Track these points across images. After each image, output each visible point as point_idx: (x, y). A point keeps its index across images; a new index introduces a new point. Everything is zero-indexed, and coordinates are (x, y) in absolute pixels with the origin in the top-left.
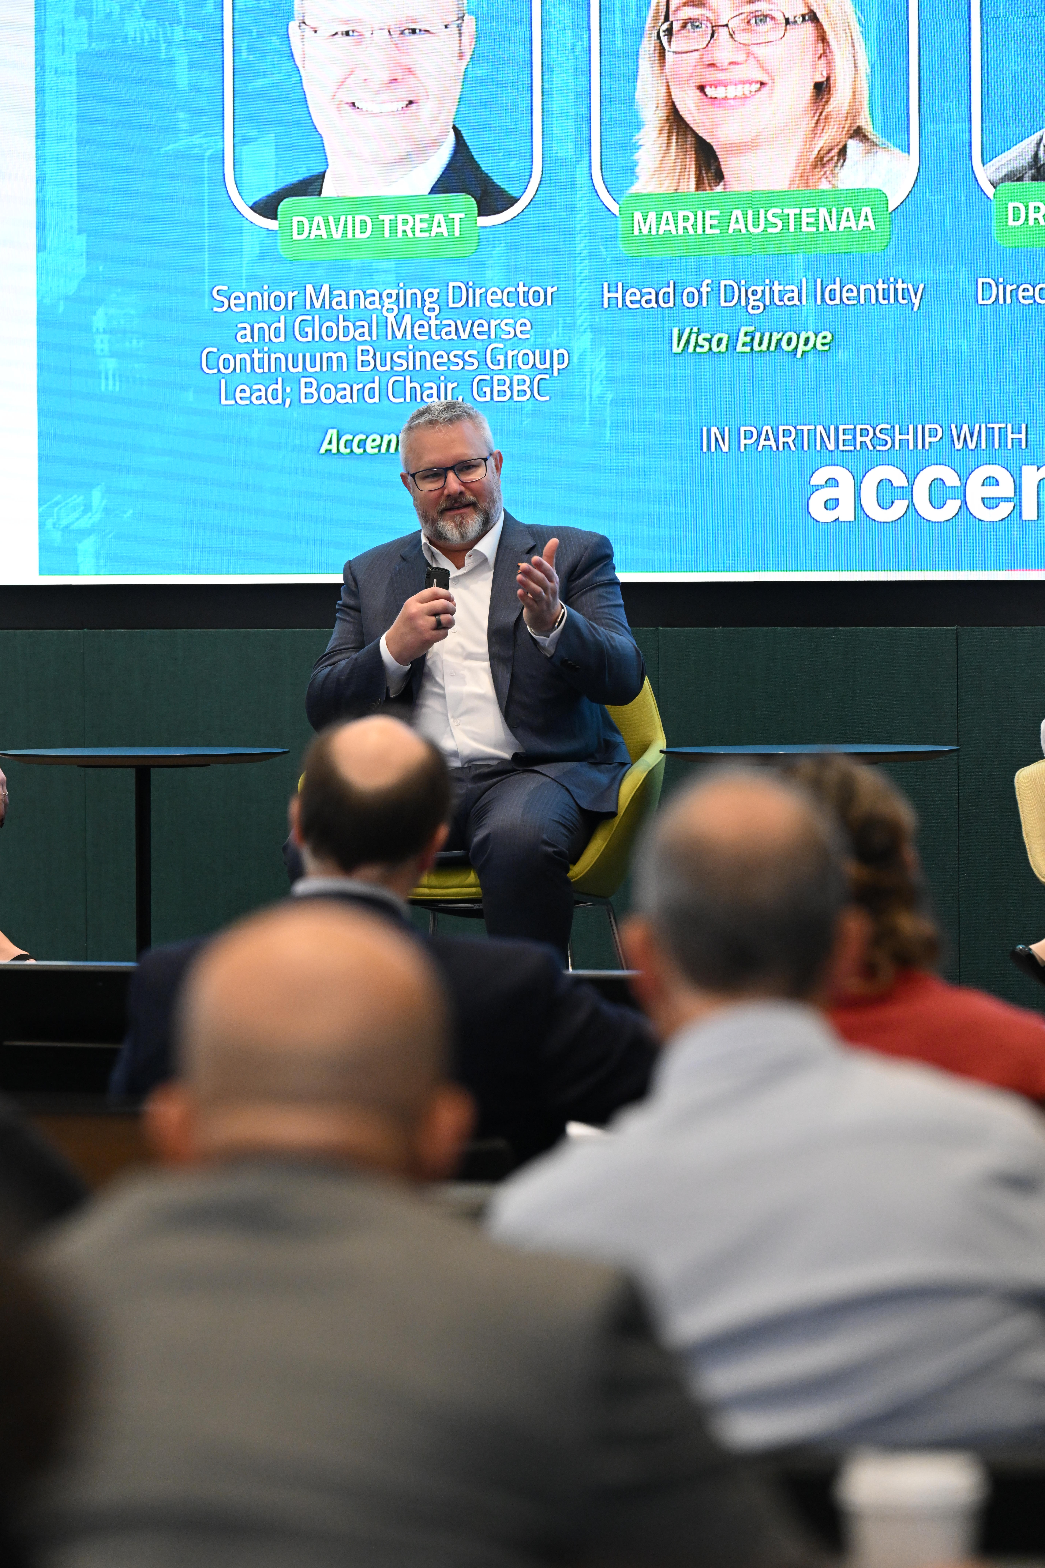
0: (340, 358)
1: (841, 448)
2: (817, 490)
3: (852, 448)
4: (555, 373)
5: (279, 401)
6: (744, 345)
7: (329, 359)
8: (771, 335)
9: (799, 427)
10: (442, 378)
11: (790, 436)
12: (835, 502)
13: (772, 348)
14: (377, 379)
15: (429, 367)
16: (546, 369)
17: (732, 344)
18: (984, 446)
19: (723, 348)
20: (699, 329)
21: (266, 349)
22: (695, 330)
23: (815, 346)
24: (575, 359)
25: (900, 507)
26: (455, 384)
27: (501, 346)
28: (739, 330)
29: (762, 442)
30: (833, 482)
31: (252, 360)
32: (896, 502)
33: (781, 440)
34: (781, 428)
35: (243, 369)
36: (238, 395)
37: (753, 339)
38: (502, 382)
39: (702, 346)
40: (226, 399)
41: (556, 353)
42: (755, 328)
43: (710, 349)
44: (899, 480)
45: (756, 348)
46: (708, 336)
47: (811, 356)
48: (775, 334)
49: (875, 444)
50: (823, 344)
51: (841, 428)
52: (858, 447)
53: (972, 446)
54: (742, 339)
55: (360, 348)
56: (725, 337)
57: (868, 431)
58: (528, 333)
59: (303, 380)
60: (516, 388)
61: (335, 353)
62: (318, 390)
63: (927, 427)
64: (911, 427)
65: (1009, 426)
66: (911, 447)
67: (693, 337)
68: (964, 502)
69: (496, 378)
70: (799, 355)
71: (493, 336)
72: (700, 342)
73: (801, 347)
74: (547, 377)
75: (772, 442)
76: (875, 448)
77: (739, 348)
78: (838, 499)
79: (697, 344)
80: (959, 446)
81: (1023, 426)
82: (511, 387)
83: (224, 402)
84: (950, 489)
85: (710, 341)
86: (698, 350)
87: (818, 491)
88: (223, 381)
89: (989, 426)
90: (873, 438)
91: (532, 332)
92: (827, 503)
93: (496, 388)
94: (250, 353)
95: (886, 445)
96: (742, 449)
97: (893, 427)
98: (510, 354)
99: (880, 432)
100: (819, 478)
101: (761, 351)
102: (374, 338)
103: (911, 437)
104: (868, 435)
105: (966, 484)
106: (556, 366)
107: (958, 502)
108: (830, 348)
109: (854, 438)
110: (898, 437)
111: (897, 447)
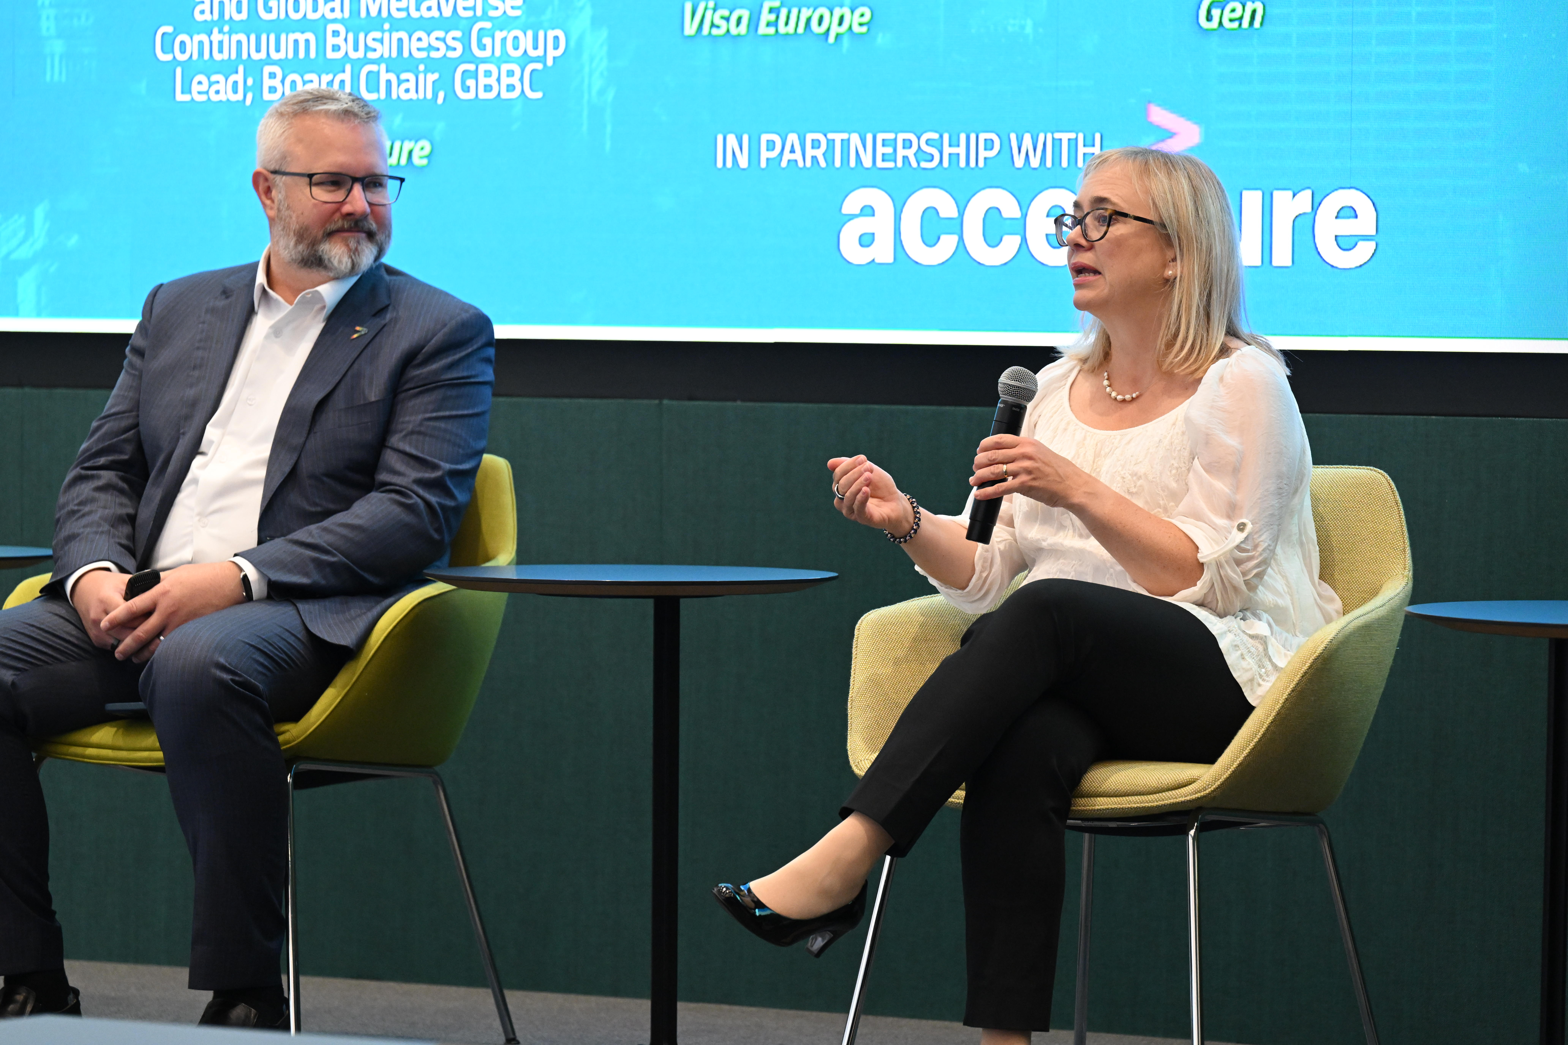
0: (307, 41)
1: (880, 164)
2: (849, 220)
3: (891, 165)
4: (550, 62)
5: (239, 96)
6: (768, 25)
7: (296, 42)
8: (799, 12)
9: (831, 136)
10: (422, 67)
11: (819, 147)
12: (871, 236)
13: (801, 30)
14: (348, 68)
15: (406, 54)
16: (539, 57)
17: (754, 23)
18: (1049, 164)
19: (743, 29)
20: (716, 4)
21: (226, 28)
22: (711, 4)
23: (850, 28)
24: (572, 43)
25: (948, 243)
26: (436, 76)
27: (487, 25)
28: (762, 6)
29: (787, 156)
30: (868, 211)
31: (211, 42)
32: (943, 237)
33: (810, 152)
34: (810, 137)
35: (201, 53)
36: (195, 88)
37: (778, 17)
38: (488, 74)
39: (718, 27)
40: (183, 93)
41: (551, 34)
42: (782, 3)
43: (728, 31)
44: (947, 208)
45: (782, 29)
46: (726, 13)
47: (846, 42)
48: (804, 10)
49: (919, 159)
50: (861, 25)
51: (880, 137)
52: (900, 164)
53: (1035, 162)
54: (766, 17)
55: (331, 28)
56: (745, 14)
57: (911, 142)
58: (519, 8)
59: (267, 69)
60: (505, 81)
61: (303, 33)
62: (283, 82)
63: (982, 137)
64: (963, 137)
65: (1081, 137)
66: (963, 164)
67: (709, 13)
68: (1024, 239)
69: (482, 68)
70: (831, 39)
71: (479, 13)
72: (717, 21)
73: (835, 30)
74: (539, 66)
75: (798, 156)
76: (919, 164)
77: (763, 30)
78: (874, 234)
79: (713, 25)
80: (1019, 162)
81: (1098, 137)
82: (498, 80)
83: (180, 97)
84: (1008, 222)
85: (727, 19)
86: (715, 31)
87: (851, 222)
88: (179, 71)
89: (1057, 136)
90: (917, 151)
91: (524, 8)
92: (863, 238)
93: (483, 81)
94: (209, 32)
95: (932, 160)
96: (763, 164)
97: (941, 136)
98: (499, 35)
99: (927, 144)
100: (852, 205)
101: (787, 35)
102: (347, 14)
103: (962, 150)
104: (911, 147)
105: (1026, 215)
106: (551, 53)
107: (1017, 239)
108: (869, 29)
109: (895, 150)
110: (947, 150)
111: (946, 163)
